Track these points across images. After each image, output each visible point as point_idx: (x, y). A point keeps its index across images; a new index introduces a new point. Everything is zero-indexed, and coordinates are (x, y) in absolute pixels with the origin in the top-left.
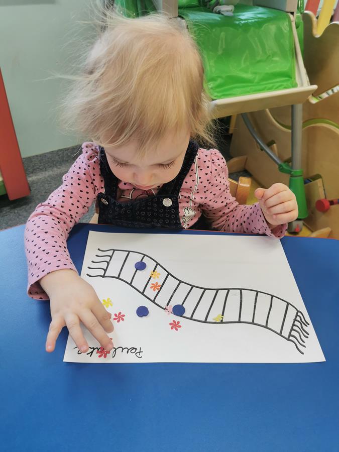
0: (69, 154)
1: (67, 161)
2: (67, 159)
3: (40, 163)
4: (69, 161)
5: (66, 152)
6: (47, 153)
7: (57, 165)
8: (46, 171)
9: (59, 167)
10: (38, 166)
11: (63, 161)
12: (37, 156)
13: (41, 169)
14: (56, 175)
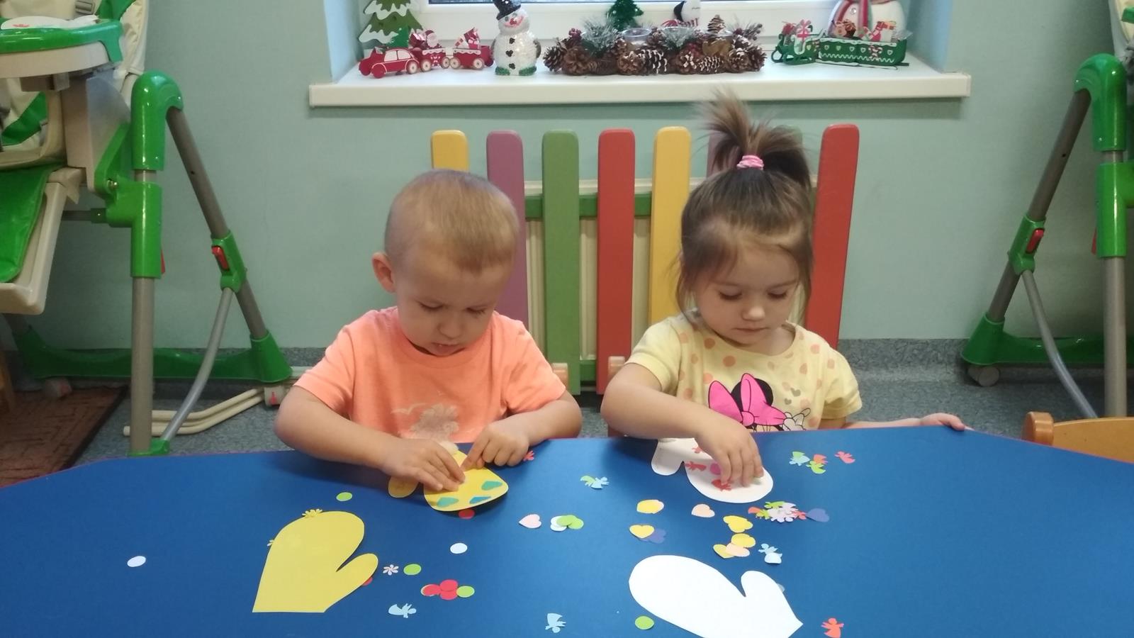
0: (916, 352)
1: (909, 362)
2: (909, 359)
3: (862, 356)
4: (912, 364)
5: (912, 346)
6: (879, 340)
7: (890, 365)
8: (866, 370)
9: (891, 369)
10: (856, 359)
11: (901, 360)
12: (860, 341)
13: (860, 366)
14: (883, 381)
